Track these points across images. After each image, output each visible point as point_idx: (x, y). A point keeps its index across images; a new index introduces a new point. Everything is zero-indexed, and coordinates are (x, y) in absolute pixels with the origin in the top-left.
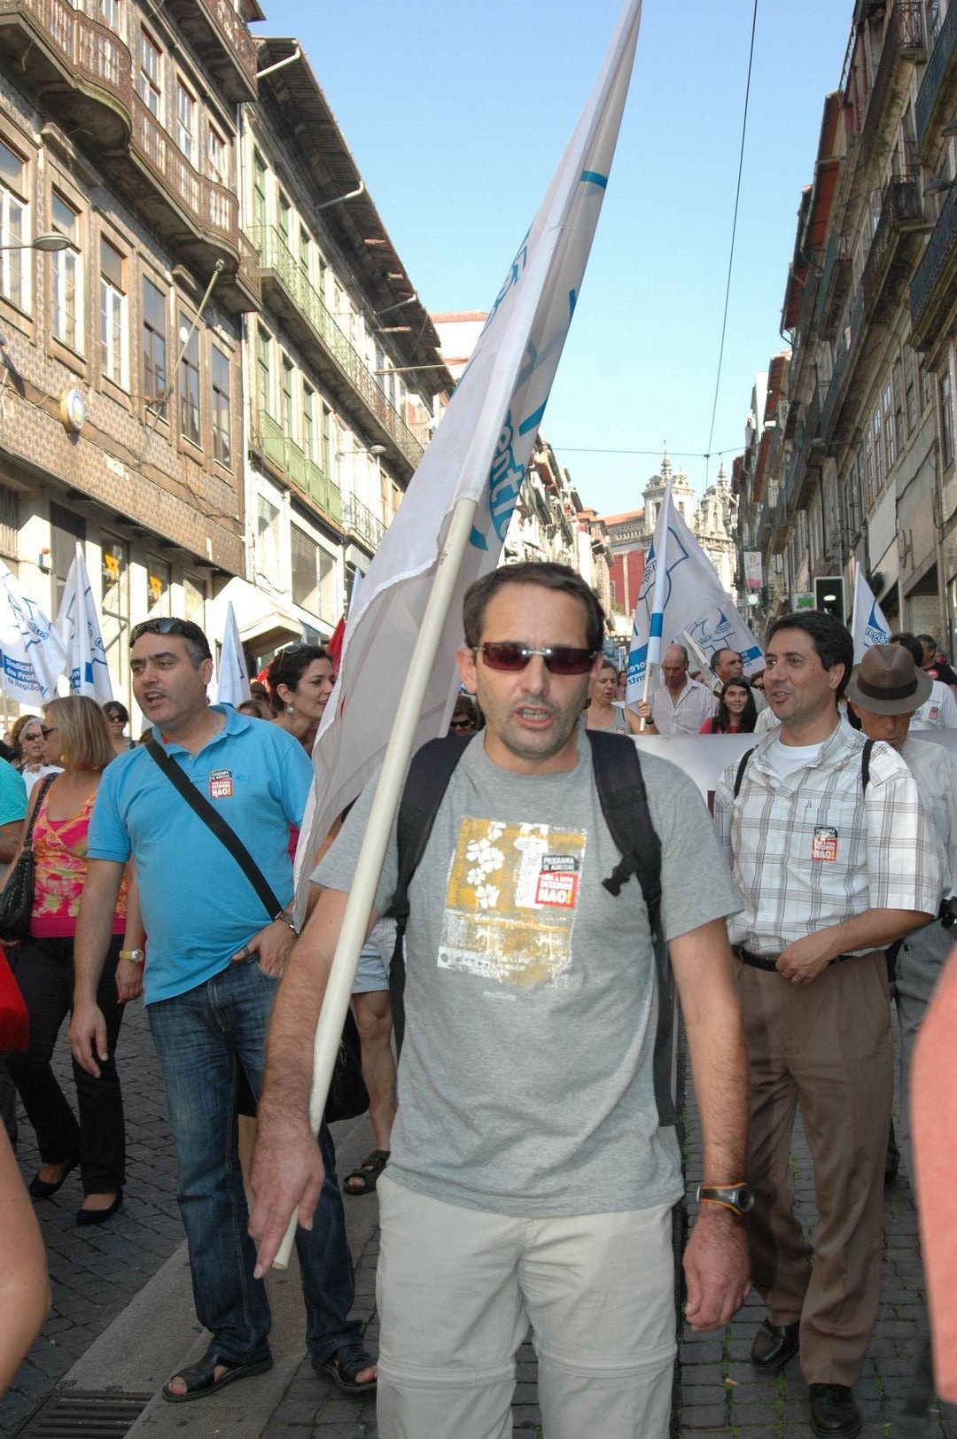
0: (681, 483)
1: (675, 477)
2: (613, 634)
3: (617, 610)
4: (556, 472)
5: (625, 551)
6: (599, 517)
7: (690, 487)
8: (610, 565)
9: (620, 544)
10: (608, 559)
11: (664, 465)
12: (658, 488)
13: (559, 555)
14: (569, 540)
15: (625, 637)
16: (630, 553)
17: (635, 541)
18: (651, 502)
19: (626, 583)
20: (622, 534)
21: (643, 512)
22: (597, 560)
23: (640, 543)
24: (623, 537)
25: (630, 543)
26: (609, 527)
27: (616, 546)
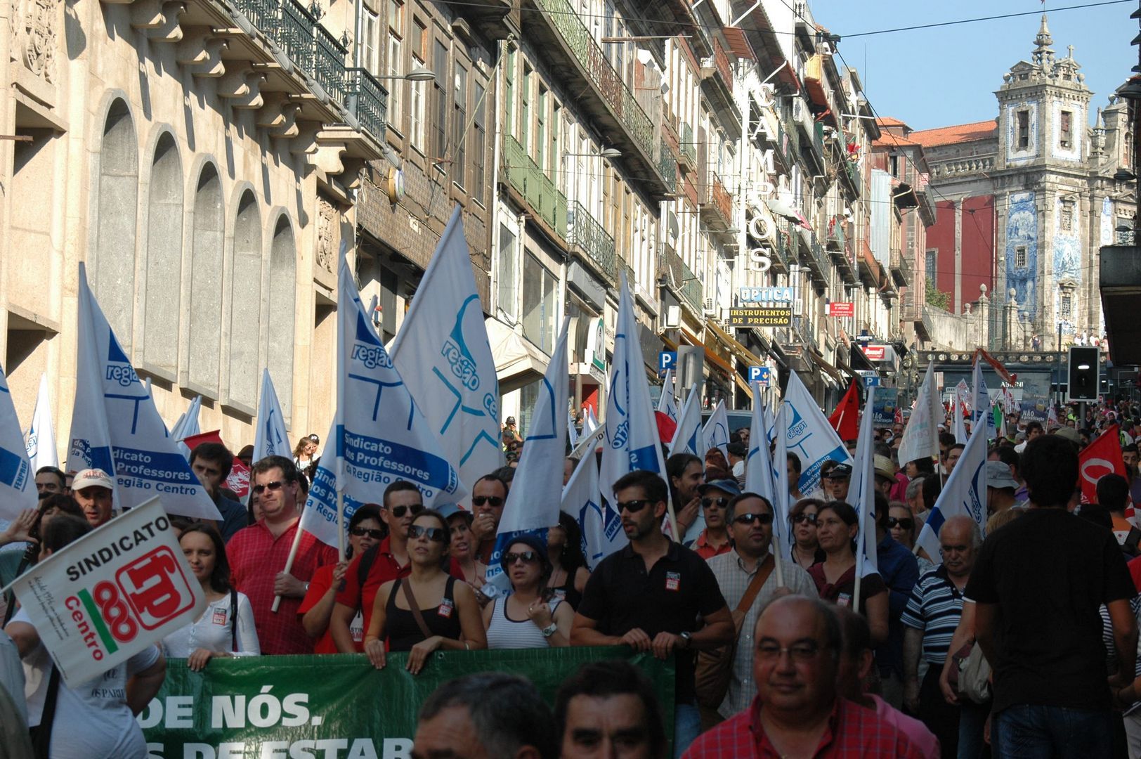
0: (1067, 77)
1: (1057, 66)
2: (928, 346)
3: (939, 303)
4: (835, 82)
5: (959, 195)
6: (912, 139)
7: (1084, 86)
8: (928, 223)
9: (952, 183)
10: (925, 214)
11: (1040, 43)
12: (1026, 84)
13: (832, 223)
14: (851, 192)
15: (948, 354)
16: (966, 200)
17: (978, 178)
18: (1011, 109)
19: (958, 252)
20: (956, 164)
21: (995, 126)
22: (904, 218)
23: (988, 183)
24: (957, 170)
25: (970, 182)
26: (934, 149)
27: (944, 185)
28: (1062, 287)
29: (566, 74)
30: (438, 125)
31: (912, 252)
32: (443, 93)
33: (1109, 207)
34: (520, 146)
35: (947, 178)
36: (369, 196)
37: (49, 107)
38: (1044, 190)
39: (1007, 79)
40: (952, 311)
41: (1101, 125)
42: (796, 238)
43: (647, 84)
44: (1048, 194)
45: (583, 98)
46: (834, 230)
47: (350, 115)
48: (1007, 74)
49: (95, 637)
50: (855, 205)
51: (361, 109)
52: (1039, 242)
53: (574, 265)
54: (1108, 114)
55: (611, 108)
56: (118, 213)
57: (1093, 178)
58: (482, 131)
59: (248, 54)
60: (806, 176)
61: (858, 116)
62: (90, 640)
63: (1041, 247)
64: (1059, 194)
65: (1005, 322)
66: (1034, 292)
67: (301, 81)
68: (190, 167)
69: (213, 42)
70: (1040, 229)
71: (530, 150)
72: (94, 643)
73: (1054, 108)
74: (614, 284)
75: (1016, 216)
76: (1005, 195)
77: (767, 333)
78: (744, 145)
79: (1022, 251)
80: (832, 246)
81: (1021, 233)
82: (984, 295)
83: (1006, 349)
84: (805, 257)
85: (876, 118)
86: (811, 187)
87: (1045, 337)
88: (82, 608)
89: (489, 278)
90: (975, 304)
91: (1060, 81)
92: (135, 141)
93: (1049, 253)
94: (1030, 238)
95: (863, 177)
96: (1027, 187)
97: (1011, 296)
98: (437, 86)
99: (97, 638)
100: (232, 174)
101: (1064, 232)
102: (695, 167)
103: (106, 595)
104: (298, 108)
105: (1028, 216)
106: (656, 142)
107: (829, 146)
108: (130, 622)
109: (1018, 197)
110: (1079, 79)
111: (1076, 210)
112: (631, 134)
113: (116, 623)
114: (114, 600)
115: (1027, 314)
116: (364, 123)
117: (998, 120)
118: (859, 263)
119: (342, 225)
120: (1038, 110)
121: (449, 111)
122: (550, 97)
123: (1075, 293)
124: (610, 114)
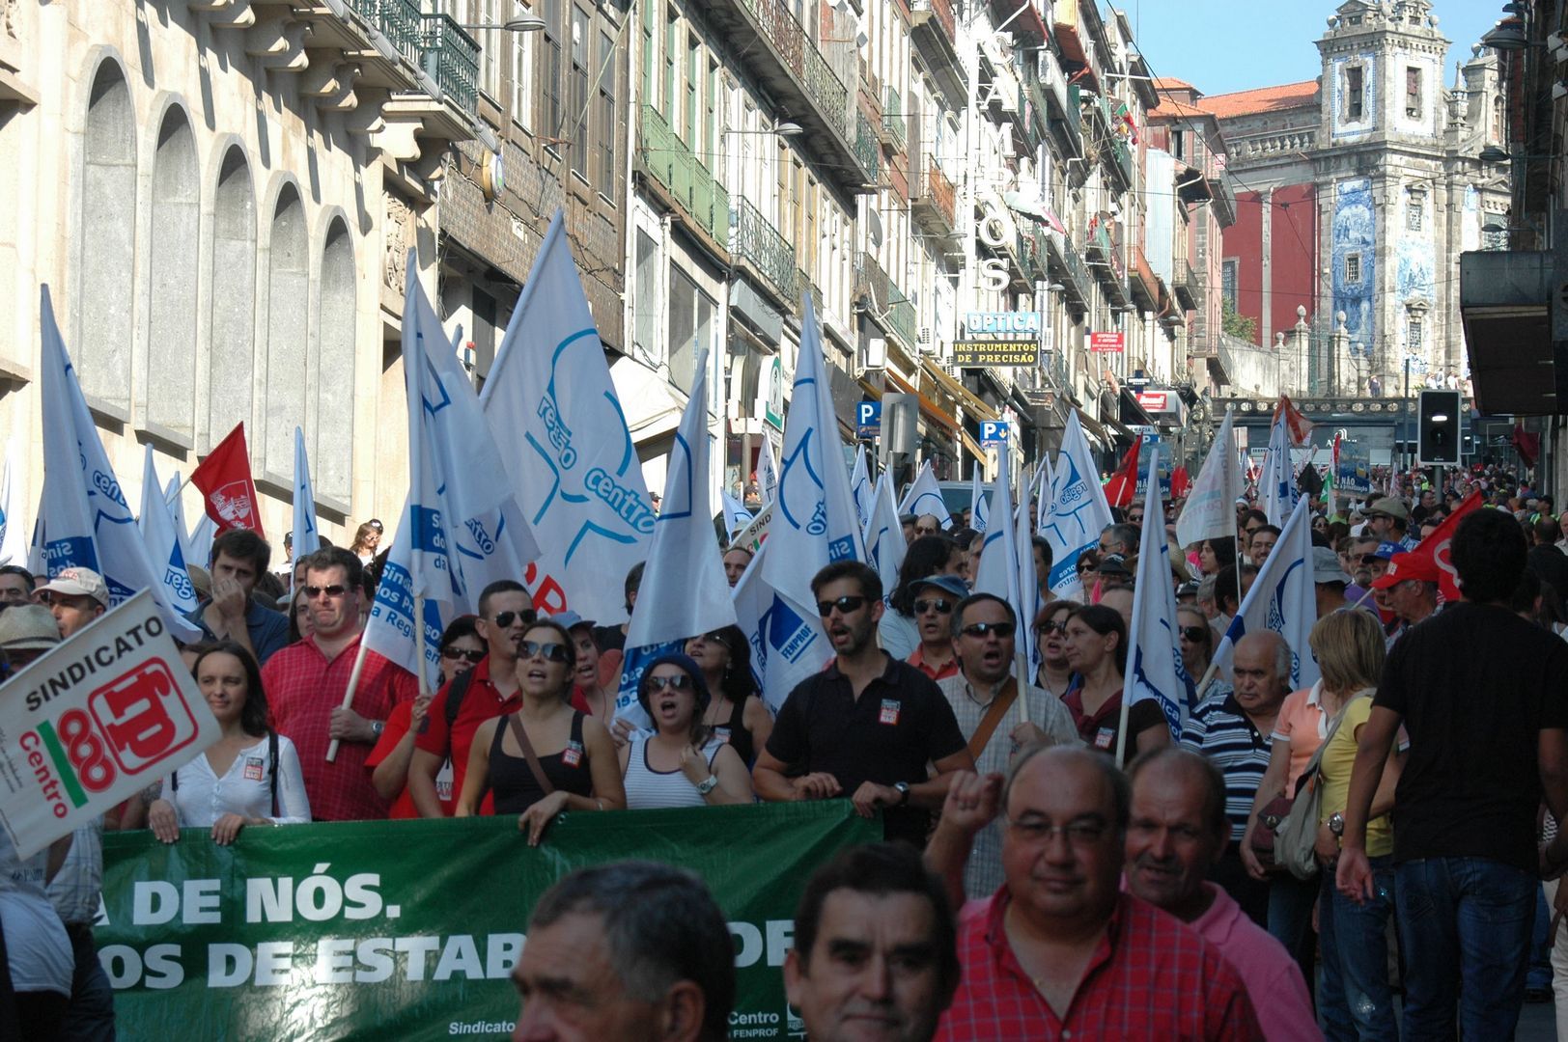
0: (1415, 20)
1: (1401, 5)
2: (1226, 391)
3: (1241, 332)
4: (1095, 29)
5: (1267, 184)
6: (1203, 108)
7: (1437, 32)
8: (1225, 222)
9: (1256, 167)
10: (1220, 210)
12: (1358, 30)
13: (1094, 223)
14: (1119, 181)
15: (1253, 402)
16: (1277, 191)
17: (1294, 161)
18: (1338, 65)
19: (1267, 262)
20: (1263, 141)
21: (1317, 87)
22: (1191, 216)
23: (1307, 166)
24: (1264, 150)
25: (1282, 166)
26: (1232, 120)
27: (1246, 171)
28: (1409, 308)
29: (726, 21)
30: (550, 91)
31: (1203, 262)
32: (557, 47)
33: (1473, 198)
34: (664, 121)
35: (1250, 161)
36: (455, 190)
37: (13, 70)
38: (1384, 175)
39: (1332, 24)
40: (1259, 343)
41: (1462, 85)
42: (1044, 244)
43: (837, 33)
44: (1389, 181)
45: (749, 54)
46: (1097, 233)
47: (429, 80)
48: (1332, 17)
49: (57, 786)
50: (1125, 199)
51: (443, 72)
52: (1378, 246)
53: (740, 284)
54: (1471, 71)
55: (788, 67)
56: (110, 216)
57: (1451, 158)
58: (611, 100)
60: (1057, 160)
61: (1127, 76)
62: (51, 791)
63: (1381, 254)
64: (1405, 181)
65: (1331, 357)
66: (1371, 316)
67: (361, 33)
68: (208, 151)
70: (1379, 229)
71: (677, 126)
72: (55, 795)
73: (1396, 64)
74: (793, 309)
75: (1346, 212)
76: (1330, 183)
77: (1005, 375)
78: (972, 115)
79: (1354, 259)
80: (1094, 254)
81: (1352, 234)
82: (1302, 322)
83: (1333, 395)
84: (1056, 270)
85: (1153, 78)
86: (1064, 174)
87: (1386, 378)
88: (43, 748)
89: (622, 302)
90: (1291, 334)
91: (1405, 26)
92: (132, 117)
93: (1391, 263)
94: (1364, 242)
95: (1135, 159)
96: (1361, 172)
97: (1339, 322)
98: (547, 38)
99: (61, 788)
100: (266, 162)
101: (1412, 233)
102: (904, 148)
103: (74, 728)
104: (357, 70)
105: (1362, 211)
106: (851, 114)
107: (1088, 118)
108: (107, 765)
109: (1348, 186)
110: (1431, 24)
111: (1428, 203)
112: (815, 103)
113: (86, 765)
114: (84, 733)
115: (1361, 346)
116: (447, 90)
117: (1320, 81)
118: (1131, 279)
119: (420, 230)
120: (1375, 65)
121: (565, 73)
122: (704, 52)
123: (1427, 317)
124: (787, 76)
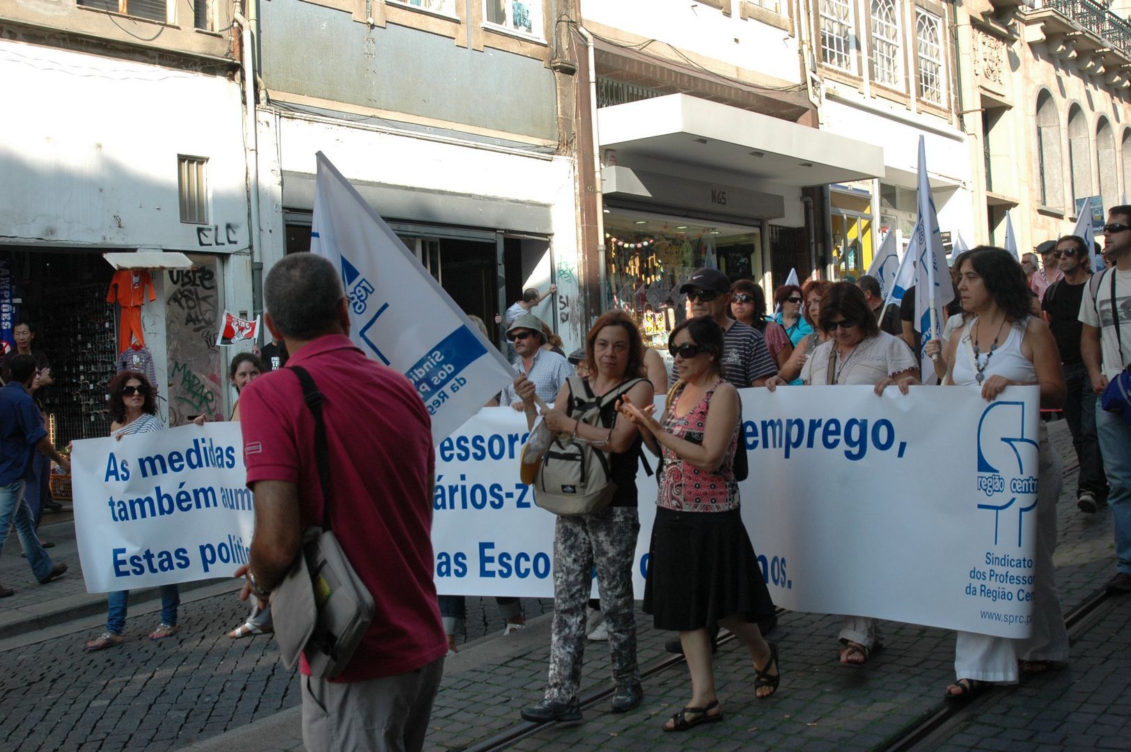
37: (1003, 96)
56: (1052, 144)
59: (1117, 61)
68: (1091, 119)
69: (1096, 57)
92: (1056, 109)
100: (1118, 120)
